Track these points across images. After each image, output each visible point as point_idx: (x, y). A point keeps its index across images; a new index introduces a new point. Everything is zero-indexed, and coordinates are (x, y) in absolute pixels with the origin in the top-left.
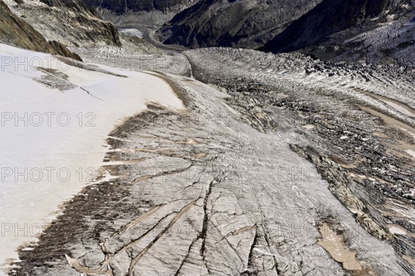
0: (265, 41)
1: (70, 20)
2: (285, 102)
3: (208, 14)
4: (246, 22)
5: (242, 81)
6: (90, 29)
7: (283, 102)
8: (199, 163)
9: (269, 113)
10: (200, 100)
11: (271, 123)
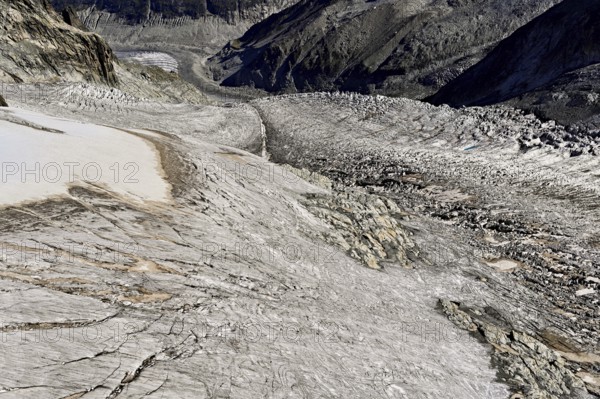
0: (441, 83)
1: (10, 27)
2: (460, 209)
3: (321, 25)
4: (402, 42)
5: (372, 163)
6: (51, 46)
7: (456, 209)
9: (415, 231)
10: (225, 188)
11: (409, 253)
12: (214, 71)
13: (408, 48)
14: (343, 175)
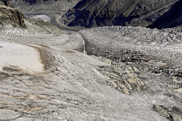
0: (154, 20)
2: (163, 69)
5: (127, 53)
7: (161, 69)
8: (29, 115)
9: (144, 79)
10: (66, 65)
11: (142, 87)
12: (64, 21)
13: (140, 7)
14: (116, 58)
